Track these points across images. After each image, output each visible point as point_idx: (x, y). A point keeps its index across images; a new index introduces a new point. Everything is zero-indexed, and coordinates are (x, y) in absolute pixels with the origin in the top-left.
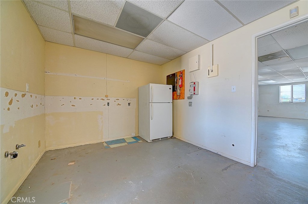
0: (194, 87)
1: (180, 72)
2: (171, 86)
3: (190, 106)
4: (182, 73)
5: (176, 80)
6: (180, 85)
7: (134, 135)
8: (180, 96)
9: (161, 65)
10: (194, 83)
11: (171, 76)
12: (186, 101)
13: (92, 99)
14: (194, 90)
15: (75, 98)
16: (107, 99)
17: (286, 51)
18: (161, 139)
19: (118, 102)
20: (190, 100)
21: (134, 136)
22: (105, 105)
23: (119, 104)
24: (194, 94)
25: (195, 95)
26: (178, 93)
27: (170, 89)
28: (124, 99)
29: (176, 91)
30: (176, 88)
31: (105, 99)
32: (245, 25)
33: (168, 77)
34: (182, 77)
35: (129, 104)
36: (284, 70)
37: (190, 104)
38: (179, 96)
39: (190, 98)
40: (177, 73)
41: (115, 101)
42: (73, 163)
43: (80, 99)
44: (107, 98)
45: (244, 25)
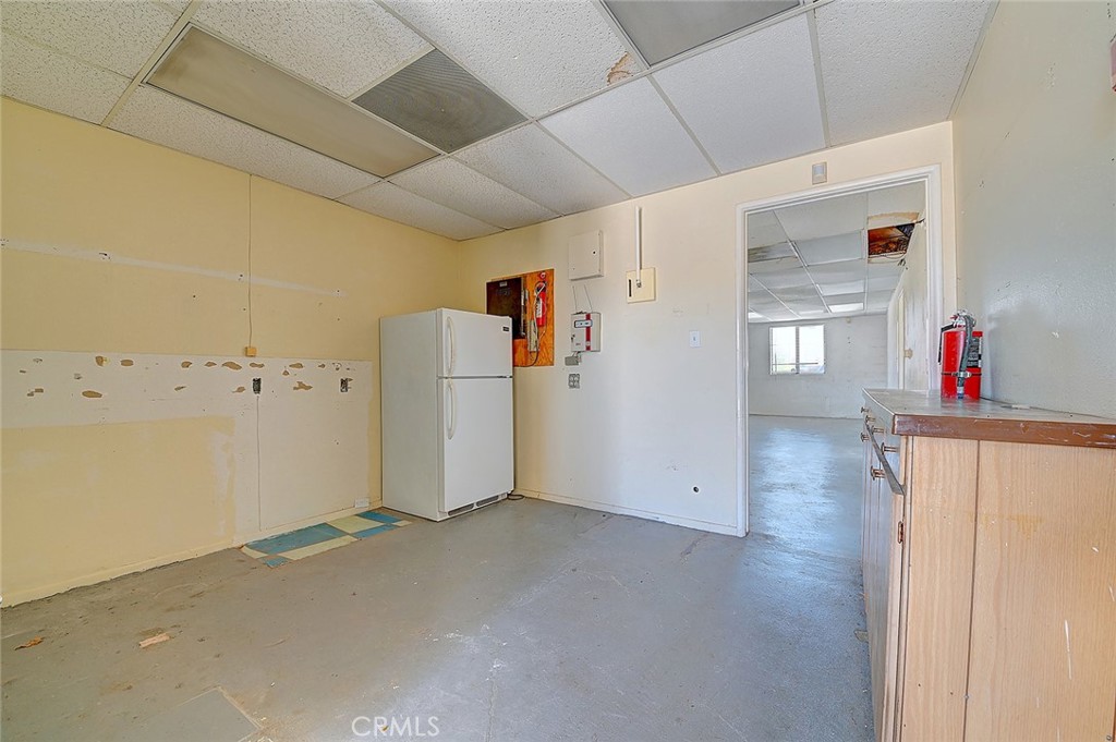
0: (588, 329)
1: (539, 274)
2: (508, 321)
3: (574, 386)
4: (545, 280)
5: (525, 300)
6: (538, 319)
7: (364, 506)
8: (538, 353)
9: (459, 239)
10: (588, 317)
11: (506, 285)
12: (558, 372)
13: (186, 365)
14: (588, 339)
15: (100, 361)
16: (253, 365)
17: (795, 244)
18: (478, 504)
19: (297, 376)
20: (573, 369)
21: (367, 509)
22: (241, 390)
23: (302, 386)
24: (588, 348)
25: (589, 353)
26: (533, 344)
27: (506, 329)
28: (323, 366)
29: (524, 337)
30: (525, 327)
31: (244, 362)
32: (722, 175)
33: (493, 287)
34: (545, 294)
35: (344, 383)
36: (786, 287)
37: (574, 381)
38: (535, 355)
39: (573, 361)
40: (525, 276)
41: (286, 373)
42: (162, 638)
43: (127, 363)
44: (252, 360)
45: (720, 175)
